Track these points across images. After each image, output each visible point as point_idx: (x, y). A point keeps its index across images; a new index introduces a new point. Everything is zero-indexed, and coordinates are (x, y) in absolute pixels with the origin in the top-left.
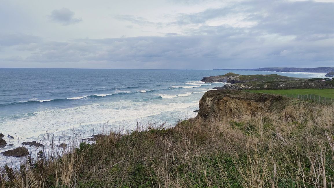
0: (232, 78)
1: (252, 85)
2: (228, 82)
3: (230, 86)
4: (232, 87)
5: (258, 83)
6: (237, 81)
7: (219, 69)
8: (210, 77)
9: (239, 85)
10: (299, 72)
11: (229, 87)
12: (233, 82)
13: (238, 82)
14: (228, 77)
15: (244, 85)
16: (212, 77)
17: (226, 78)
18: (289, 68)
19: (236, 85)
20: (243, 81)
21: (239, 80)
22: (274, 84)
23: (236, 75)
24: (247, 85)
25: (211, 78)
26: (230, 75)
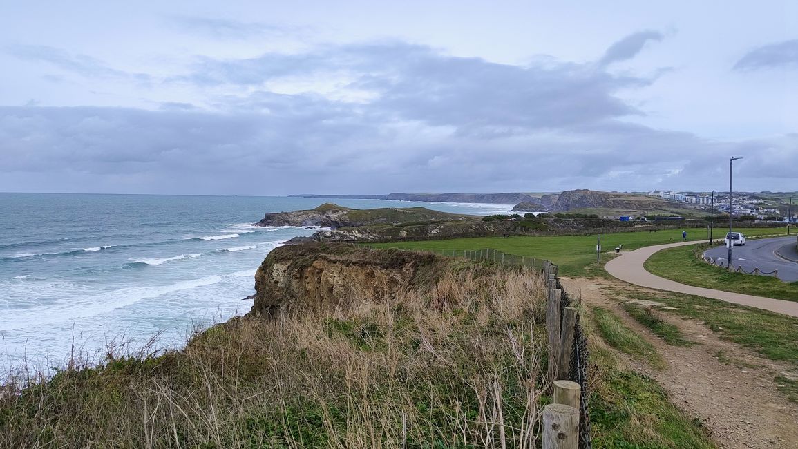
0: (333, 216)
1: (377, 231)
2: (324, 225)
3: (328, 234)
4: (332, 236)
5: (388, 227)
6: (343, 222)
7: (300, 196)
8: (280, 214)
9: (349, 232)
10: (465, 202)
11: (325, 236)
12: (336, 224)
13: (345, 224)
14: (324, 213)
15: (359, 232)
16: (286, 214)
17: (319, 217)
18: (448, 194)
19: (342, 232)
20: (359, 223)
21: (347, 220)
22: (419, 227)
23: (343, 209)
24: (365, 231)
25: (284, 215)
26: (329, 210)
